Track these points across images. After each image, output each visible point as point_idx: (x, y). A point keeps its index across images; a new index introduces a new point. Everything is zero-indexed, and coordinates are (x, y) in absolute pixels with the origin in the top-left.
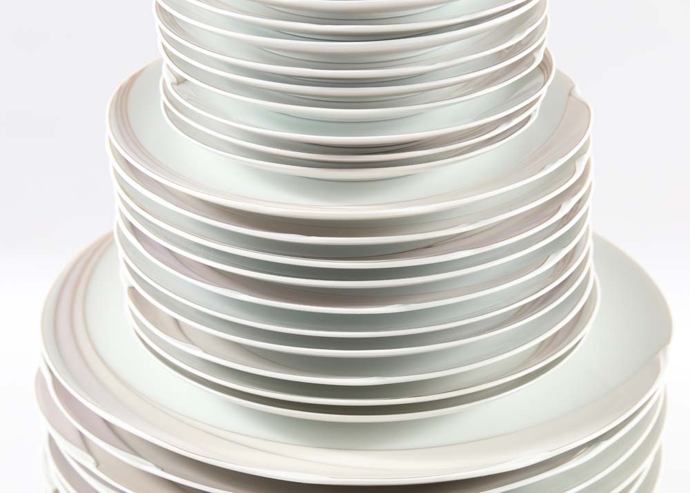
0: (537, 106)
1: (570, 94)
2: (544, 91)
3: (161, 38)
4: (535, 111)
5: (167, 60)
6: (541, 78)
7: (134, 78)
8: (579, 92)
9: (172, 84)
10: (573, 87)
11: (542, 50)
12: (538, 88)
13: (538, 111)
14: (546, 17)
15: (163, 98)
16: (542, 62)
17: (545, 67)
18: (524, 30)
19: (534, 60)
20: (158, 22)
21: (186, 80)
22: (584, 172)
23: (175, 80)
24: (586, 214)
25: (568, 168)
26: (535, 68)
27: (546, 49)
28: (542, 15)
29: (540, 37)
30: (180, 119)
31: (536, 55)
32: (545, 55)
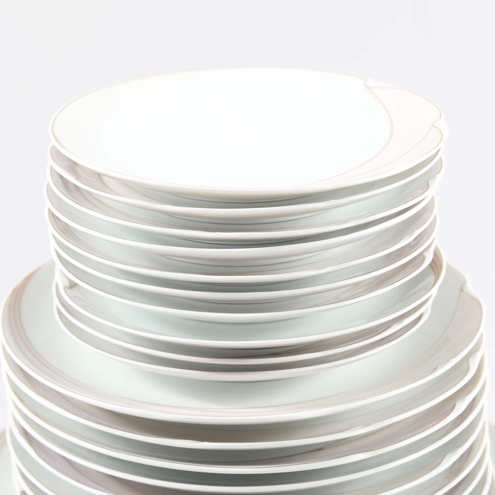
0: (429, 304)
1: (462, 290)
2: (434, 291)
3: (54, 245)
4: (427, 309)
5: (59, 266)
6: (431, 278)
8: (470, 287)
9: (65, 288)
10: (464, 283)
11: (432, 249)
12: (428, 288)
13: (430, 309)
14: (435, 217)
15: (56, 302)
16: (433, 260)
17: (436, 266)
18: (413, 232)
19: (424, 259)
20: (51, 230)
21: (76, 284)
22: (477, 370)
23: (68, 284)
25: (461, 368)
26: (426, 268)
27: (436, 248)
28: (430, 216)
29: (428, 238)
30: (71, 322)
31: (425, 254)
32: (435, 253)
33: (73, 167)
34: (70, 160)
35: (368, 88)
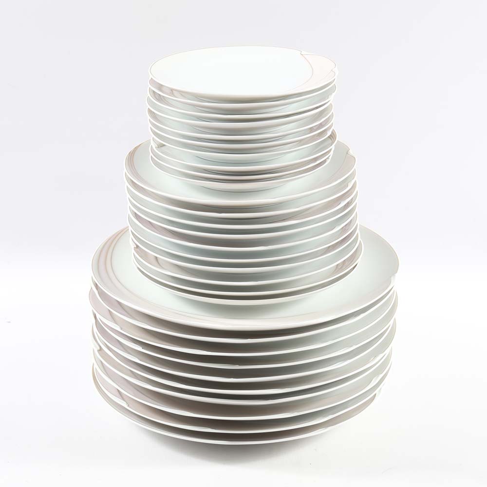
1: (347, 153)
2: (333, 147)
5: (152, 135)
6: (330, 142)
7: (136, 148)
8: (351, 152)
10: (349, 150)
11: (331, 130)
15: (151, 154)
16: (330, 135)
17: (332, 137)
19: (327, 133)
21: (164, 145)
24: (355, 206)
27: (333, 129)
28: (330, 112)
31: (328, 131)
32: (332, 132)
33: (160, 87)
34: (158, 83)
35: (302, 55)
